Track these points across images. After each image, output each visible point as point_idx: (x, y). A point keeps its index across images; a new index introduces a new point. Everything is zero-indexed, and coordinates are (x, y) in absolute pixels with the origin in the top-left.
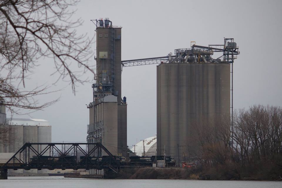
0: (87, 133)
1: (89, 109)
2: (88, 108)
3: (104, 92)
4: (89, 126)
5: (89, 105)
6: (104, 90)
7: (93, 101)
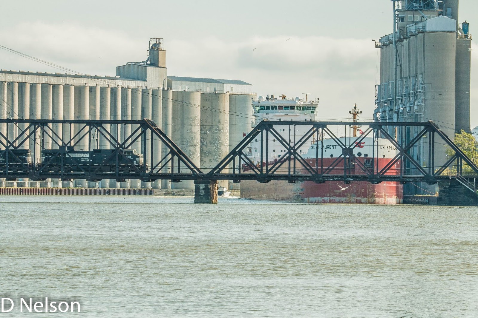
0: (376, 103)
1: (380, 49)
2: (377, 47)
3: (421, 10)
4: (380, 88)
5: (380, 41)
6: (420, 7)
7: (392, 32)
